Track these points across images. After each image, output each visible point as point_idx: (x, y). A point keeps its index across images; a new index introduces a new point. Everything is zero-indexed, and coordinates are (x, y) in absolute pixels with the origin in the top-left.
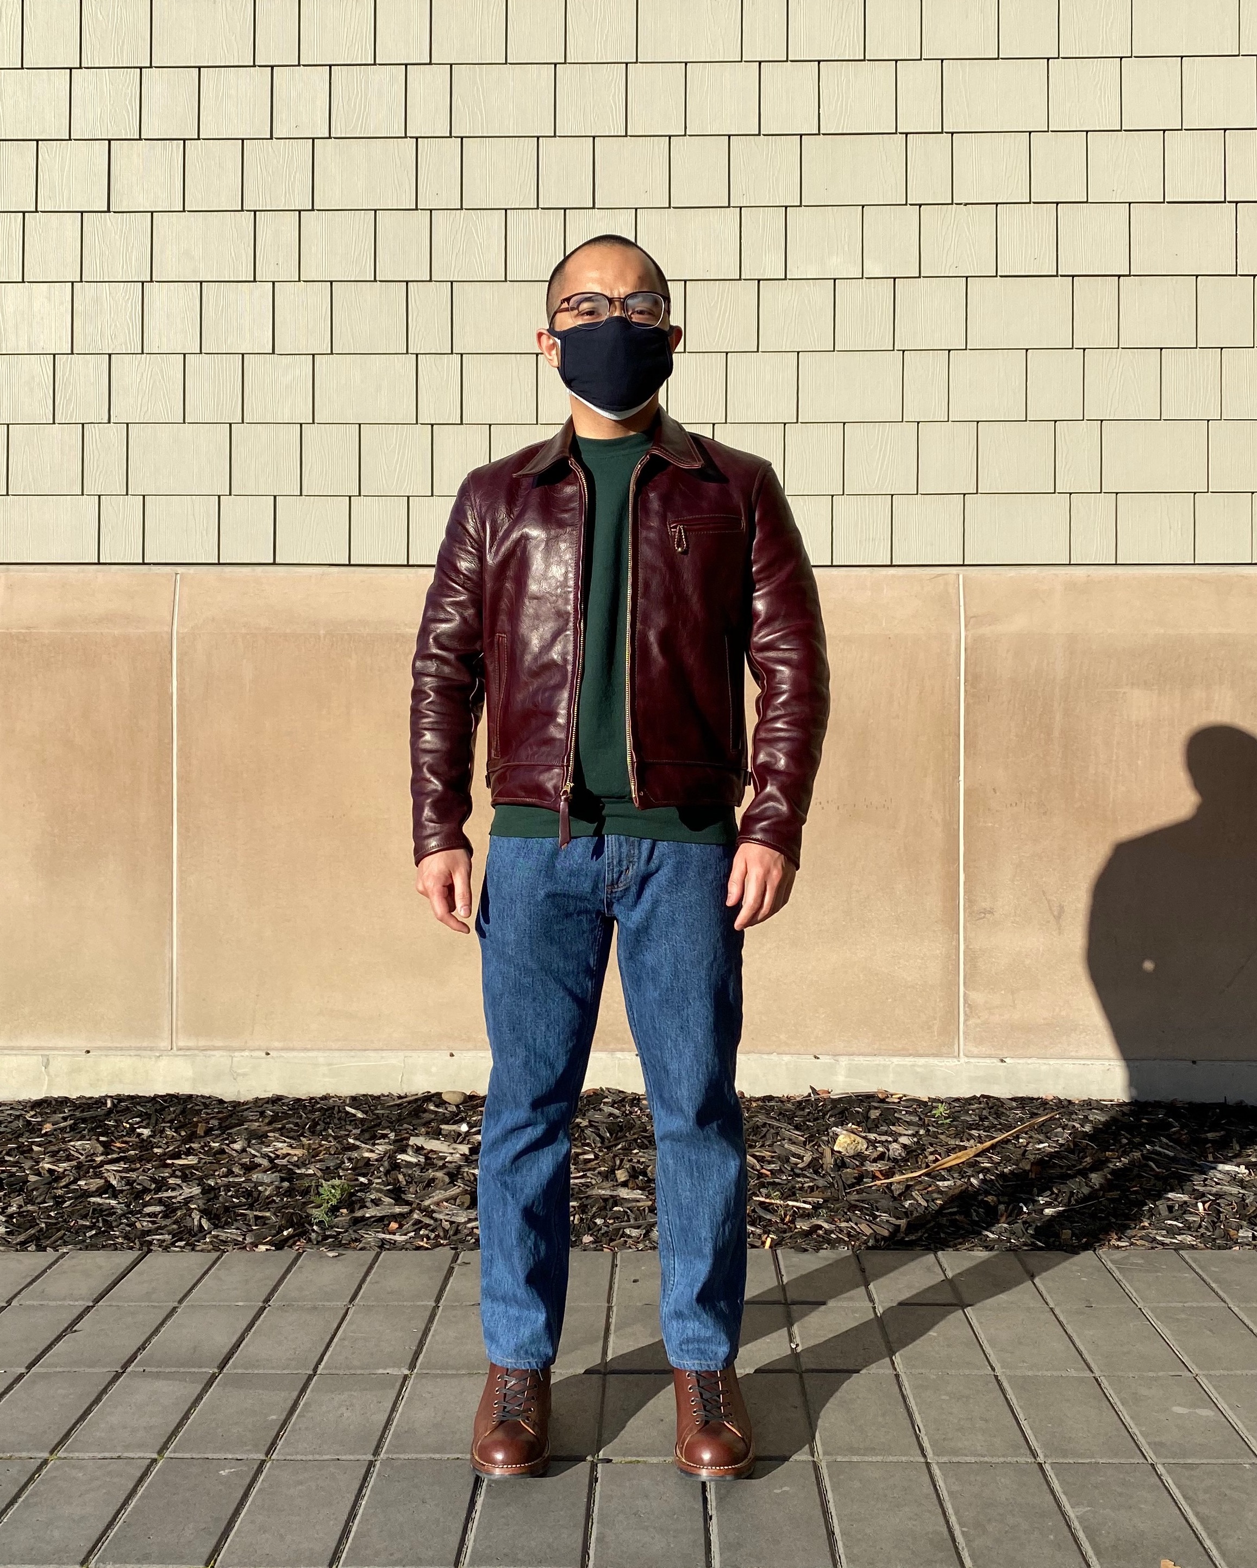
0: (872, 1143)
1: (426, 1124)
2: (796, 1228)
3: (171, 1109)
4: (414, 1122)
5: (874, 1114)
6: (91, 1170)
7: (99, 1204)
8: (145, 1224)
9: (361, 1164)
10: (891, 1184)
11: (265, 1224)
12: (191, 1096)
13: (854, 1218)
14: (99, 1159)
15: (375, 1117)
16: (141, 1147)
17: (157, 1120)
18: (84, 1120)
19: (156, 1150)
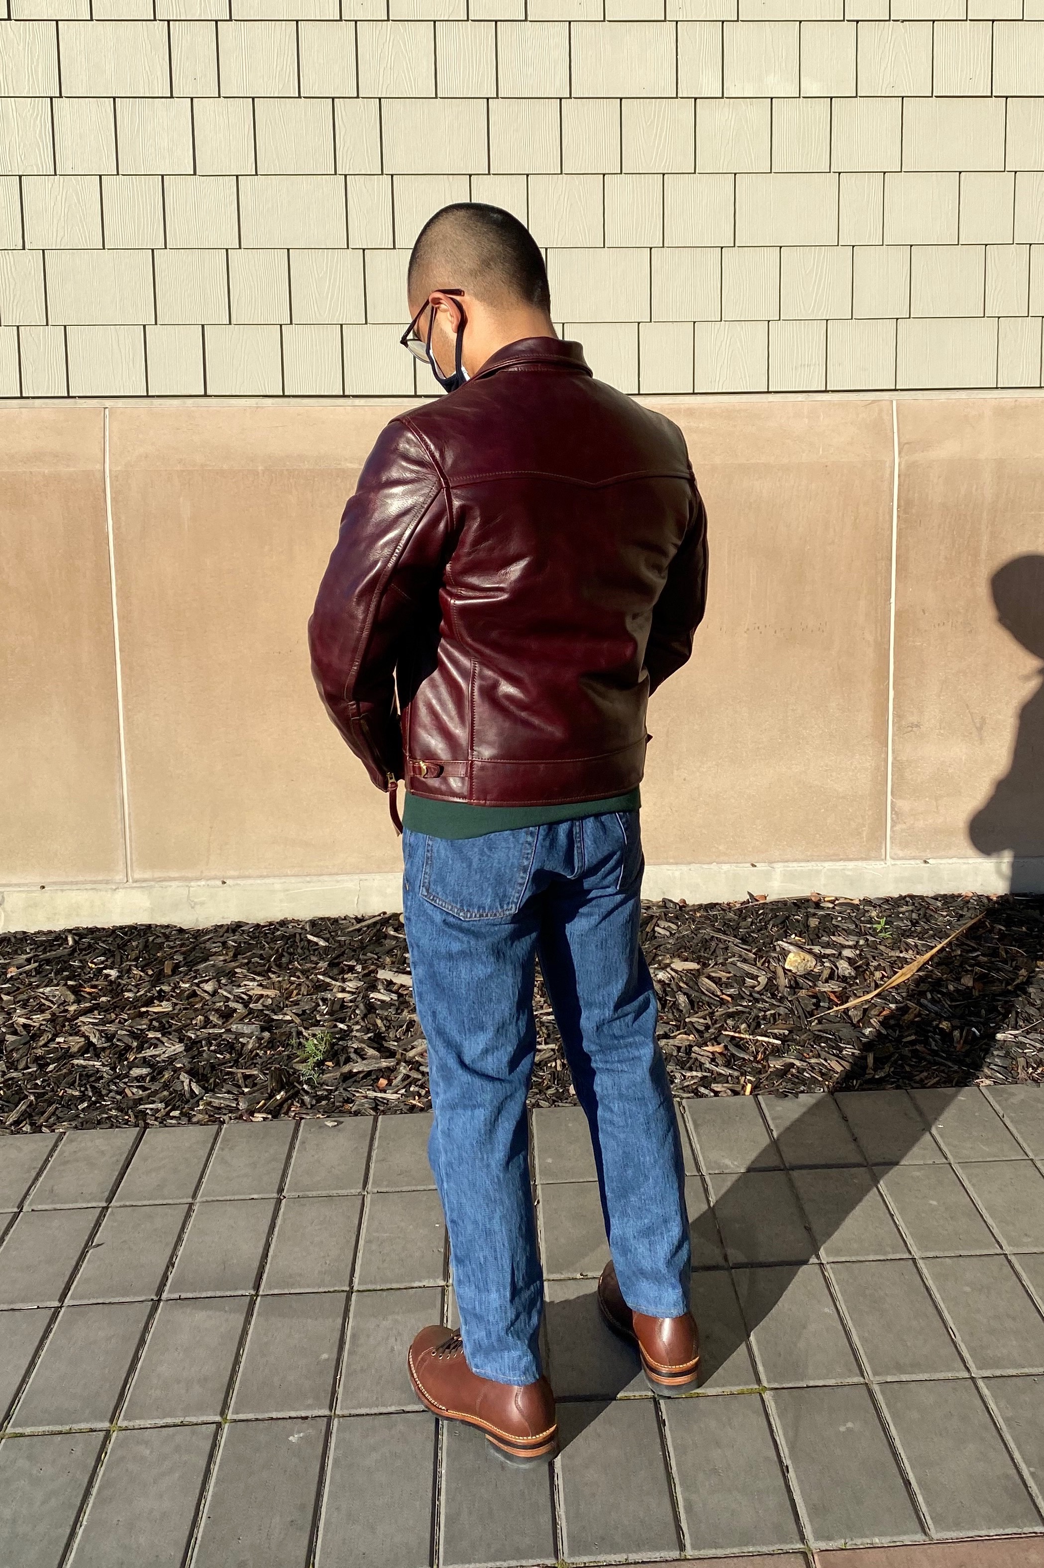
0: (819, 958)
1: (389, 952)
2: (769, 1067)
3: (134, 944)
4: (377, 950)
5: (813, 922)
6: (67, 1024)
7: (84, 1067)
8: (135, 1090)
9: (337, 1007)
10: (848, 1009)
11: (255, 1085)
12: (149, 926)
13: (823, 1054)
14: (72, 1008)
15: (337, 944)
16: (111, 991)
17: (122, 957)
18: (48, 962)
19: (127, 994)
